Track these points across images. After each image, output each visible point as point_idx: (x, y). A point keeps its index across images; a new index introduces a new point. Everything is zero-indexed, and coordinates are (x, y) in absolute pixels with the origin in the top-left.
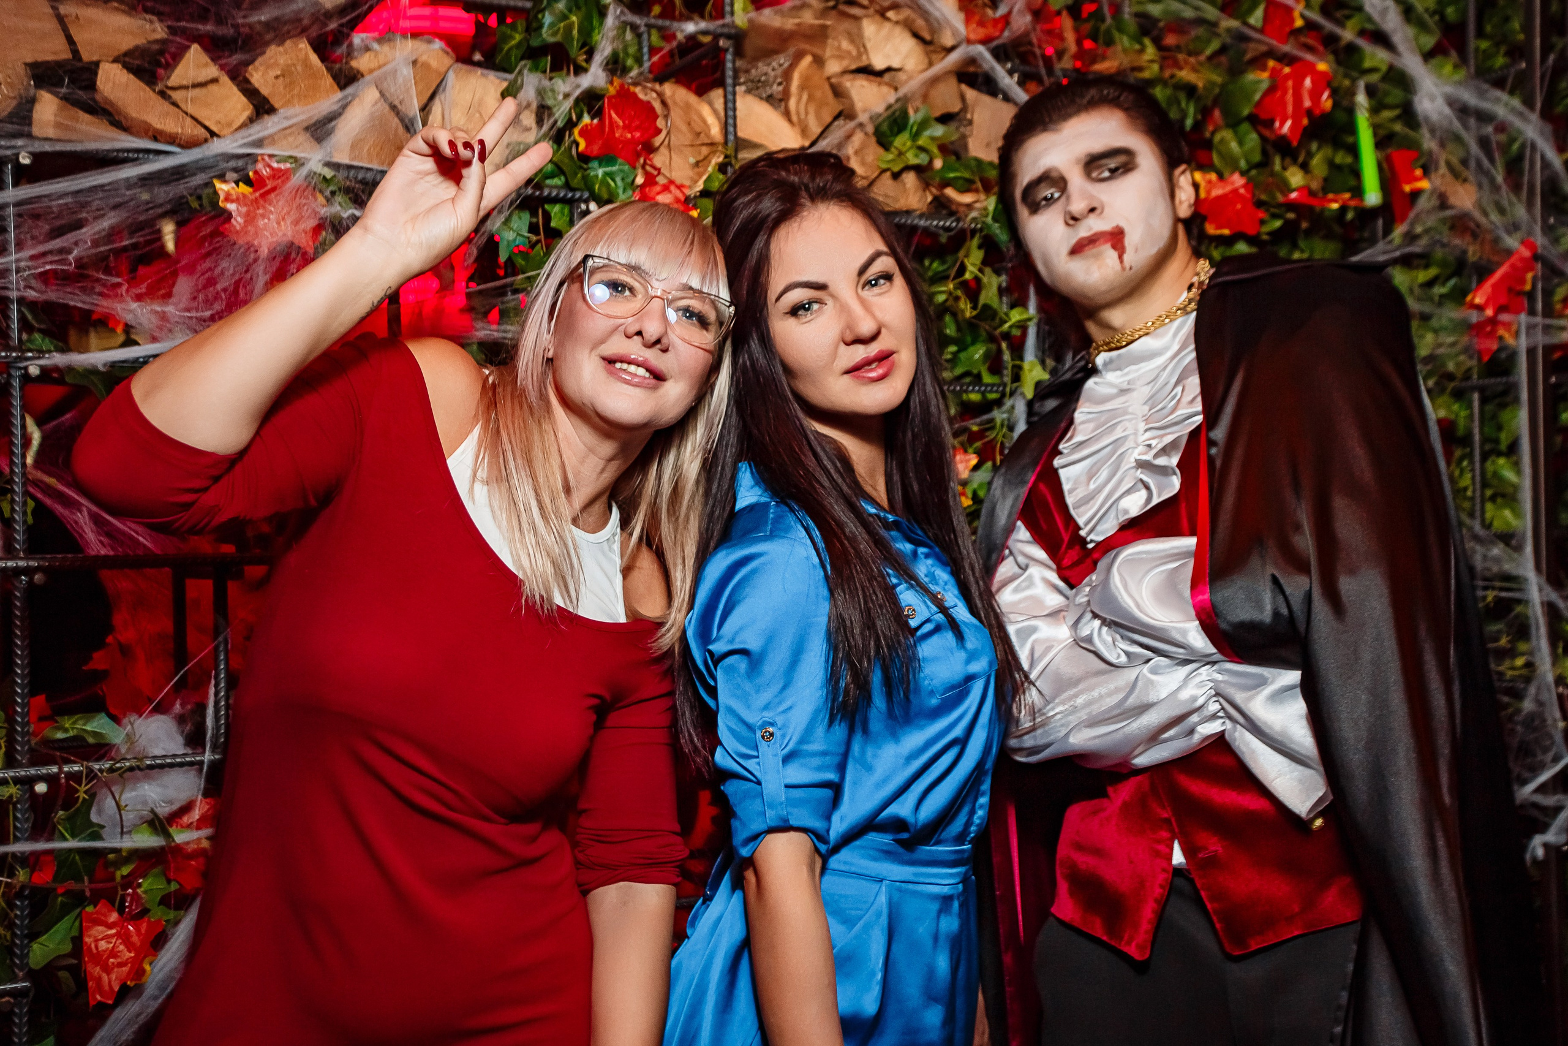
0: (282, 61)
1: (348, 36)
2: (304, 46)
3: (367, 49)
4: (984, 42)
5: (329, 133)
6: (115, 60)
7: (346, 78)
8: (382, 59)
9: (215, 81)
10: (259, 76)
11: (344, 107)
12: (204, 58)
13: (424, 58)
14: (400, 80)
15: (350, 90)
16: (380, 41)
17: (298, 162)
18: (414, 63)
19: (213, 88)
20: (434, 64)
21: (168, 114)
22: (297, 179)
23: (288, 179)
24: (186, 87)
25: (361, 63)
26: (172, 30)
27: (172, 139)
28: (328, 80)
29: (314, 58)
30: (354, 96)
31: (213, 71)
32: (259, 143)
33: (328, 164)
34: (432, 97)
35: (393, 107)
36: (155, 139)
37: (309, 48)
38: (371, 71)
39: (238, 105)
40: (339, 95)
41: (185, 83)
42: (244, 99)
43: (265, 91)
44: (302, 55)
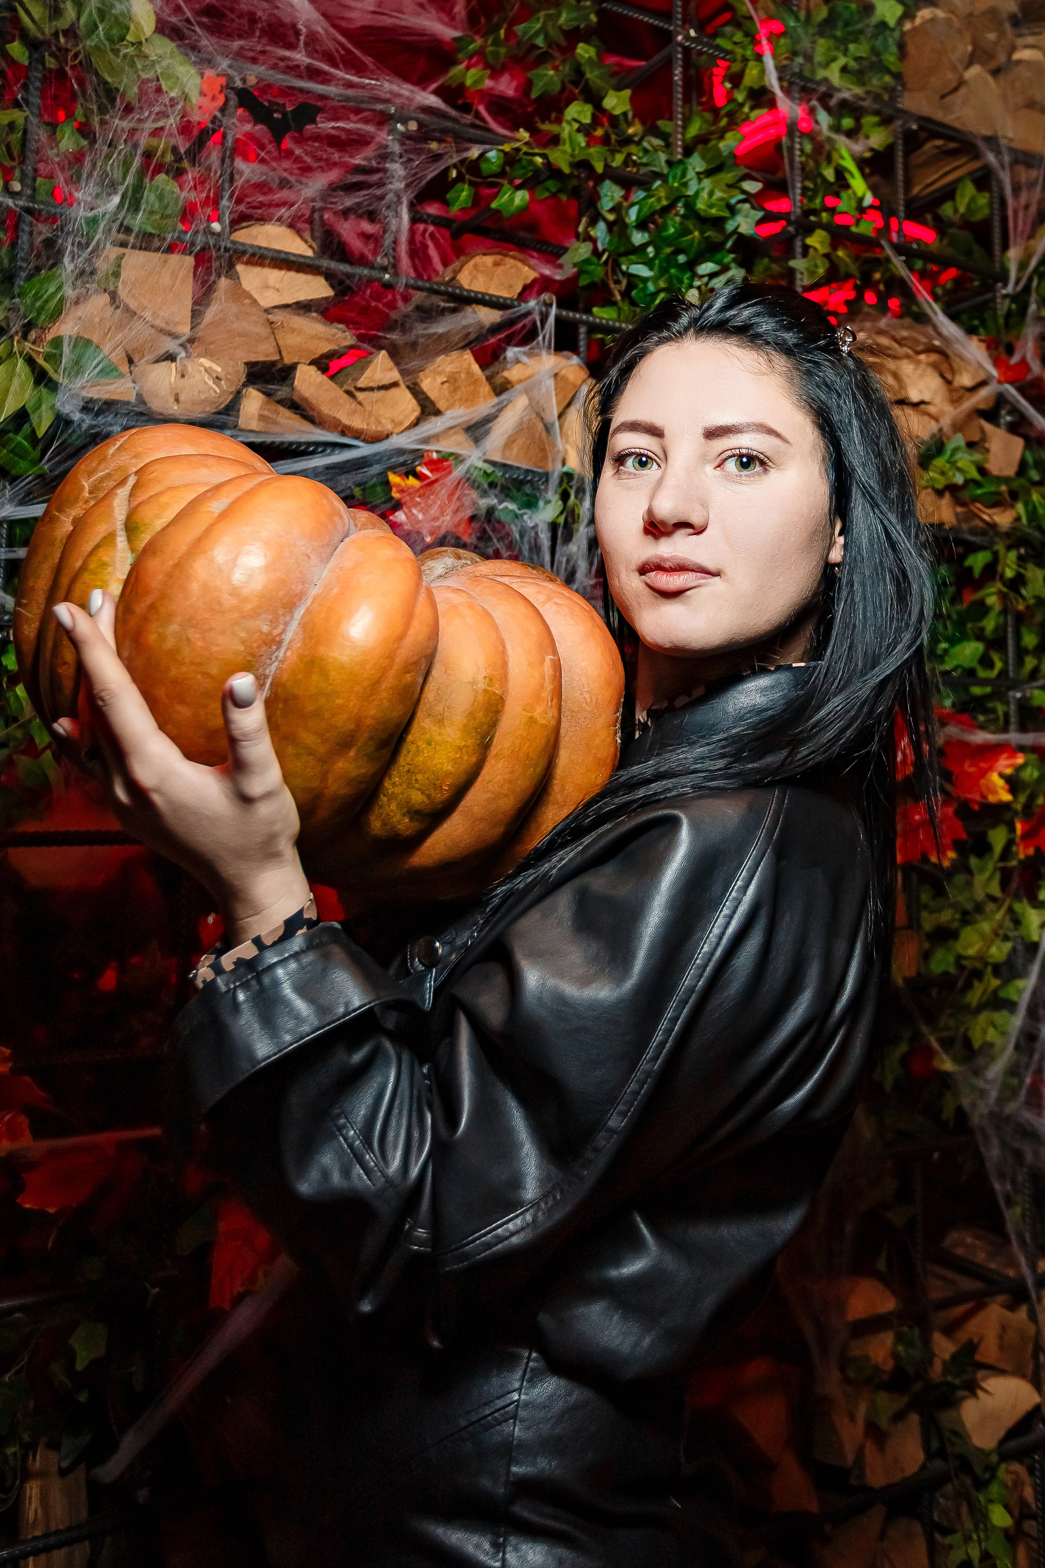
0: (449, 369)
1: (504, 350)
2: (468, 356)
3: (518, 361)
4: (1011, 383)
5: (487, 433)
6: (312, 363)
7: (501, 388)
8: (528, 372)
9: (395, 384)
10: (430, 384)
11: (500, 410)
12: (390, 363)
13: (563, 372)
14: (544, 390)
15: (504, 396)
16: (529, 355)
17: (459, 459)
18: (556, 375)
19: (393, 391)
20: (571, 377)
21: (354, 412)
22: (459, 471)
23: (450, 472)
24: (371, 389)
25: (513, 373)
26: (361, 338)
27: (357, 435)
28: (486, 388)
29: (476, 368)
30: (510, 401)
31: (394, 375)
32: (426, 440)
33: (486, 461)
34: (569, 405)
35: (538, 415)
36: (343, 433)
37: (472, 358)
38: (520, 381)
39: (408, 406)
40: (496, 400)
41: (371, 384)
42: (414, 401)
43: (433, 395)
44: (465, 366)
